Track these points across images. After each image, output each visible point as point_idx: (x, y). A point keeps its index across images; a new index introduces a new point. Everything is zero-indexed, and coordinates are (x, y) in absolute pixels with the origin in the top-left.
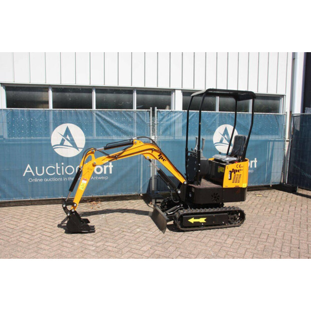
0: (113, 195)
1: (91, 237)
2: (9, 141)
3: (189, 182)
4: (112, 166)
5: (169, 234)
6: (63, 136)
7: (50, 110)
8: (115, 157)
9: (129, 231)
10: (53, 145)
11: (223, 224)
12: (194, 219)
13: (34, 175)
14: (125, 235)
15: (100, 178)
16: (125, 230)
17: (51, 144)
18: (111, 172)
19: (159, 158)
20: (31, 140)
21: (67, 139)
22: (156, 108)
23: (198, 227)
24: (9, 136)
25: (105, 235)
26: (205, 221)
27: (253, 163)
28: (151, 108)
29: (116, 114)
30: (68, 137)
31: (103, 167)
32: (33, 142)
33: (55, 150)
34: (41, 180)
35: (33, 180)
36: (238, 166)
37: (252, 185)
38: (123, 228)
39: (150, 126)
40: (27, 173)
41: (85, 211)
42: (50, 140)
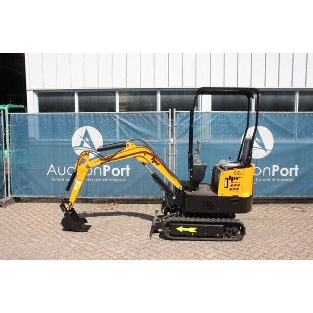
0: (129, 197)
1: (81, 236)
2: (40, 142)
3: (185, 188)
4: (129, 169)
5: (155, 240)
6: (83, 138)
7: (76, 114)
8: (107, 159)
9: (120, 234)
10: (73, 147)
11: (217, 237)
12: (183, 227)
13: (56, 174)
14: (112, 237)
15: (116, 180)
16: (116, 233)
17: (71, 146)
18: (128, 175)
19: (153, 162)
20: (54, 142)
21: (87, 142)
22: (174, 109)
23: (188, 236)
24: (41, 138)
25: (94, 236)
26: (195, 232)
27: (294, 171)
28: (170, 110)
29: (133, 116)
30: (87, 139)
31: (120, 170)
32: (56, 144)
33: (75, 151)
34: (62, 179)
35: (55, 179)
36: (236, 173)
37: (291, 196)
38: (116, 230)
39: (168, 128)
40: (50, 172)
41: (96, 211)
42: (71, 142)
